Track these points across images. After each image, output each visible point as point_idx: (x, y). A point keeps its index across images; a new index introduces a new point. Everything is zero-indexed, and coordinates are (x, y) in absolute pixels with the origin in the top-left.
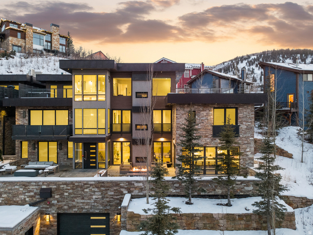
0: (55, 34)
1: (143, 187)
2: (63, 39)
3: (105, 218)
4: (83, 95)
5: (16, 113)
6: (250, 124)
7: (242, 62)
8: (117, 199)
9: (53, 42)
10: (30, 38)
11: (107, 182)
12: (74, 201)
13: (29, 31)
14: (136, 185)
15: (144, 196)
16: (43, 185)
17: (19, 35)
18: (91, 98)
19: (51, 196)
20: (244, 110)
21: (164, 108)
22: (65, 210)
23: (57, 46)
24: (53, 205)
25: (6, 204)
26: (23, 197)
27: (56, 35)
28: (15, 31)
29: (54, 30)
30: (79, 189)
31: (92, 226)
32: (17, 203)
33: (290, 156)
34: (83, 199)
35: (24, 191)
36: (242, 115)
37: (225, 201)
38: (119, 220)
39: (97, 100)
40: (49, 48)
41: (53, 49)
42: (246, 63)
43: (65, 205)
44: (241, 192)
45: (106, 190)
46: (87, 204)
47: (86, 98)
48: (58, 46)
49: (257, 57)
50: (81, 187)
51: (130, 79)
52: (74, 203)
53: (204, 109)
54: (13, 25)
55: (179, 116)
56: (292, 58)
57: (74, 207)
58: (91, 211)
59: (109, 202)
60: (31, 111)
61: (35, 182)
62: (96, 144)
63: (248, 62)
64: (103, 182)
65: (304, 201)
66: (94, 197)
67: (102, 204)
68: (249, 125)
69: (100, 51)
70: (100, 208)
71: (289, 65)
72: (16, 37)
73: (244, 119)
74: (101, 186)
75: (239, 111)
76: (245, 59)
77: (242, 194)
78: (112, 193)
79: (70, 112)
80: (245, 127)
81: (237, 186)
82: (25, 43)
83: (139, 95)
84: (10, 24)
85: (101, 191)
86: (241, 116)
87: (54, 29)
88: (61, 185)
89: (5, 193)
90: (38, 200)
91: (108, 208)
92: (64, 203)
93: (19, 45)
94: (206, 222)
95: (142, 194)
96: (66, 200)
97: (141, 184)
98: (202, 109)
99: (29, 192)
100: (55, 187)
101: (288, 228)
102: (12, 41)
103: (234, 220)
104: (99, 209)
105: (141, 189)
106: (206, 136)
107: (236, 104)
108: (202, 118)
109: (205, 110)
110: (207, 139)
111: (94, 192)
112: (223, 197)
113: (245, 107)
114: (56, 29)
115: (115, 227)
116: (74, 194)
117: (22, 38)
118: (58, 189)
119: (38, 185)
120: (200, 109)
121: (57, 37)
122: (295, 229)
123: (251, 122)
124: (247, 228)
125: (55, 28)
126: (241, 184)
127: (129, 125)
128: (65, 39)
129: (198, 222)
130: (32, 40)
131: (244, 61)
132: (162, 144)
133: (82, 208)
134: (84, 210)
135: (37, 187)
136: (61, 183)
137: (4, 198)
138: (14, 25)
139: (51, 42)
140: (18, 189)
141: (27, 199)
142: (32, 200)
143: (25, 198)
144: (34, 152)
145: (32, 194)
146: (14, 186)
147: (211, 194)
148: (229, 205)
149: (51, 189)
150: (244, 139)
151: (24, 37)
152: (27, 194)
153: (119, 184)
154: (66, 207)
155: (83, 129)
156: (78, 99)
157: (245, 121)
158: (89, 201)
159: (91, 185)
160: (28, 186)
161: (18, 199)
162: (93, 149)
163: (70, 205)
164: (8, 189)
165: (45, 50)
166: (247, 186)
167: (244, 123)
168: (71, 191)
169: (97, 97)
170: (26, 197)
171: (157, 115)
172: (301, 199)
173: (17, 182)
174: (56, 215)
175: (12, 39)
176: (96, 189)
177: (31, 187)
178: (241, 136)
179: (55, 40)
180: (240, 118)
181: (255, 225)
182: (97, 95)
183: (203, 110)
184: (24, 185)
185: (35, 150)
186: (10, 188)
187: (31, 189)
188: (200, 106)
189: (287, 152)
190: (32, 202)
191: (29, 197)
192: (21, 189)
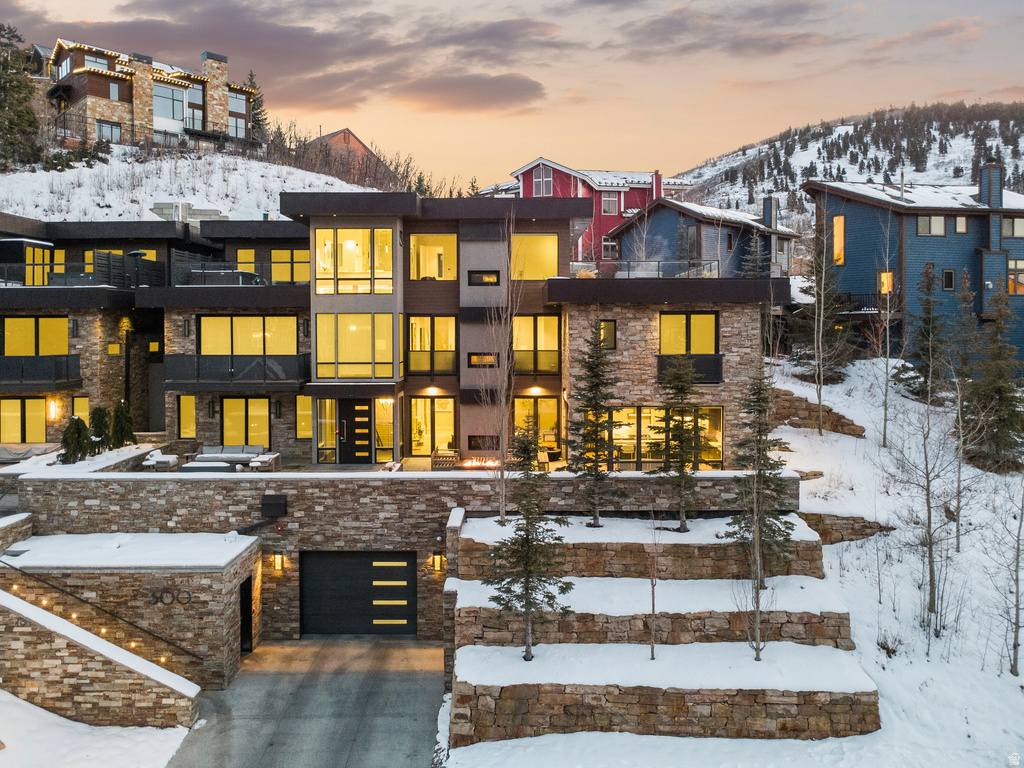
0: (216, 82)
1: (491, 493)
2: (239, 96)
3: (404, 564)
4: (337, 280)
5: (166, 325)
6: (748, 350)
7: (804, 147)
8: (434, 520)
9: (209, 108)
10: (145, 99)
11: (411, 482)
12: (337, 524)
13: (142, 78)
14: (476, 488)
15: (495, 513)
16: (268, 487)
17: (114, 88)
18: (356, 287)
19: (285, 514)
20: (735, 318)
21: (541, 311)
22: (316, 543)
23: (222, 118)
24: (290, 532)
25: (185, 530)
26: (222, 514)
27: (218, 86)
28: (103, 81)
29: (214, 72)
30: (349, 497)
31: (375, 583)
32: (209, 528)
33: (858, 432)
34: (357, 519)
35: (225, 502)
36: (729, 329)
37: (676, 524)
38: (437, 568)
39: (372, 292)
40: (198, 127)
41: (210, 128)
42: (819, 149)
43: (317, 533)
44: (714, 504)
45: (409, 500)
46: (367, 531)
47: (344, 287)
48: (225, 118)
49: (855, 130)
50: (353, 493)
51: (455, 236)
52: (337, 529)
53: (638, 315)
54: (93, 59)
55: (576, 332)
56: (971, 133)
57: (337, 537)
58: (376, 546)
59: (414, 526)
60: (204, 320)
61: (251, 482)
62: (369, 402)
63: (825, 146)
64: (402, 482)
65: (857, 526)
66: (382, 515)
67: (399, 532)
68: (746, 354)
69: (347, 129)
70: (393, 541)
71: (883, 190)
72: (106, 95)
73: (734, 340)
74: (397, 491)
75: (721, 320)
76: (816, 137)
77: (716, 508)
78: (423, 507)
79: (301, 321)
80: (738, 359)
81: (704, 491)
82: (132, 112)
83: (475, 277)
84: (86, 57)
85: (398, 502)
86: (726, 332)
87: (212, 67)
88: (308, 487)
89: (184, 506)
90: (256, 522)
91: (414, 539)
92: (315, 529)
93: (115, 119)
94: (628, 561)
95: (489, 509)
96: (318, 523)
97: (487, 488)
98: (631, 316)
99: (237, 503)
100: (295, 492)
101: (806, 574)
102: (93, 110)
103: (690, 556)
104: (391, 543)
105: (488, 499)
106: (642, 382)
107: (715, 304)
108: (632, 338)
109: (640, 319)
110: (644, 387)
111: (382, 504)
112: (671, 514)
113: (737, 309)
114: (218, 68)
115: (429, 582)
116: (338, 509)
117: (121, 99)
118: (301, 497)
119: (257, 489)
120: (628, 315)
121: (221, 93)
122: (822, 577)
123: (751, 347)
124: (718, 574)
125: (215, 65)
126: (714, 486)
127: (451, 356)
128: (244, 97)
129: (611, 561)
130: (151, 105)
131: (810, 145)
132: (536, 403)
133: (356, 541)
134: (359, 545)
135: (254, 493)
136: (308, 484)
137: (181, 516)
138: (99, 60)
139: (203, 108)
140: (212, 498)
141: (233, 520)
142: (244, 521)
143: (227, 518)
144: (211, 423)
145: (243, 507)
146: (203, 490)
147: (644, 508)
148: (682, 529)
149: (284, 497)
150: (733, 388)
151: (127, 96)
152: (231, 508)
153: (438, 487)
154: (318, 538)
155: (337, 363)
156: (324, 288)
157: (735, 345)
158: (369, 524)
159: (375, 488)
160: (233, 490)
161: (211, 520)
162: (362, 414)
163: (328, 534)
164: (190, 498)
165: (187, 131)
166: (727, 491)
167: (734, 349)
168: (329, 502)
169: (372, 285)
170: (230, 514)
171: (522, 327)
172: (852, 522)
173: (211, 481)
174: (296, 555)
175: (96, 103)
176: (386, 498)
177: (241, 493)
178: (727, 380)
179: (214, 102)
180: (724, 337)
181: (734, 569)
182: (372, 280)
183: (635, 318)
184: (225, 488)
185: (213, 417)
186: (193, 494)
187: (240, 497)
188: (626, 307)
189: (851, 424)
190: (243, 525)
191: (237, 514)
192: (218, 497)
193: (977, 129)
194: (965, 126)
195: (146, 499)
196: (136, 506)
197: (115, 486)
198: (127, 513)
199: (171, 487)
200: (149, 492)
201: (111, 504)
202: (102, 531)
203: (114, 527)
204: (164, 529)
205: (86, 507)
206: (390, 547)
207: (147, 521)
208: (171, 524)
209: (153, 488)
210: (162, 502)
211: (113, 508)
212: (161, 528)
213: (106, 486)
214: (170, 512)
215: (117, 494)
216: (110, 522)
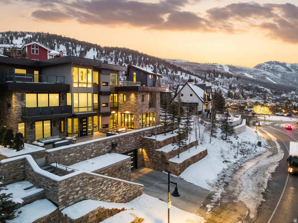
3: (132, 153)
7: (17, 38)
8: (140, 141)
12: (125, 146)
14: (146, 132)
16: (113, 140)
21: (115, 93)
22: (121, 152)
24: (117, 150)
25: (96, 156)
26: (103, 149)
30: (127, 139)
32: (101, 154)
34: (128, 144)
35: (104, 146)
38: (141, 151)
42: (22, 40)
43: (121, 149)
46: (130, 146)
50: (128, 137)
52: (125, 147)
57: (125, 149)
59: (137, 143)
64: (135, 133)
66: (132, 142)
67: (135, 145)
76: (20, 36)
78: (138, 138)
79: (61, 95)
85: (135, 138)
88: (120, 138)
89: (95, 149)
90: (110, 150)
91: (137, 146)
92: (121, 148)
98: (146, 94)
99: (107, 146)
100: (118, 140)
111: (132, 139)
118: (119, 141)
119: (111, 141)
127: (97, 104)
131: (19, 38)
132: (113, 115)
133: (128, 149)
135: (110, 142)
136: (120, 137)
137: (95, 152)
140: (102, 145)
143: (105, 150)
144: (32, 131)
145: (108, 146)
146: (100, 144)
148: (173, 133)
149: (116, 141)
152: (106, 147)
154: (122, 150)
158: (130, 144)
159: (131, 135)
160: (106, 142)
161: (101, 152)
162: (85, 122)
163: (124, 149)
164: (97, 147)
168: (124, 141)
169: (87, 85)
170: (105, 149)
173: (101, 141)
176: (133, 137)
177: (108, 142)
182: (87, 83)
184: (104, 142)
186: (97, 145)
187: (108, 144)
190: (108, 151)
191: (107, 148)
192: (103, 145)
193: (66, 43)
194: (63, 42)
195: (86, 149)
196: (84, 152)
197: (78, 148)
198: (81, 155)
199: (92, 145)
200: (87, 147)
201: (77, 154)
202: (75, 163)
203: (78, 161)
204: (91, 158)
205: (70, 156)
206: (133, 149)
207: (86, 157)
208: (92, 155)
209: (88, 146)
210: (90, 149)
211: (78, 155)
212: (90, 158)
213: (76, 148)
214: (92, 152)
215: (79, 150)
216: (77, 159)
